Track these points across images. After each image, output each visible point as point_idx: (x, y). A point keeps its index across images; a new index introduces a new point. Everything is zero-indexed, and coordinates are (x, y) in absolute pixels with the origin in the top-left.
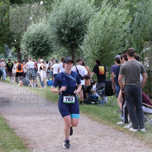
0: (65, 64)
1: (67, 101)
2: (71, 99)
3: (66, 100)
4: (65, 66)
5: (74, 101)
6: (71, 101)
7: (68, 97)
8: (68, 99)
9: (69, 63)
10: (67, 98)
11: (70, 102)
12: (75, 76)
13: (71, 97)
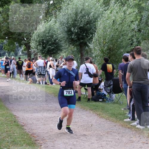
6: (70, 94)
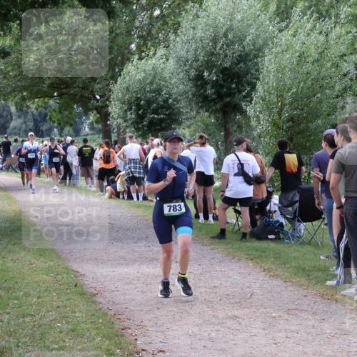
0: (168, 144)
1: (172, 212)
2: (178, 208)
3: (170, 211)
4: (167, 148)
5: (184, 210)
6: (178, 211)
7: (172, 204)
8: (172, 208)
9: (174, 142)
10: (171, 206)
11: (177, 213)
12: (185, 163)
13: (177, 204)
